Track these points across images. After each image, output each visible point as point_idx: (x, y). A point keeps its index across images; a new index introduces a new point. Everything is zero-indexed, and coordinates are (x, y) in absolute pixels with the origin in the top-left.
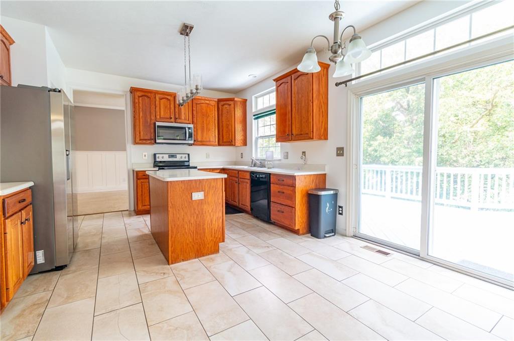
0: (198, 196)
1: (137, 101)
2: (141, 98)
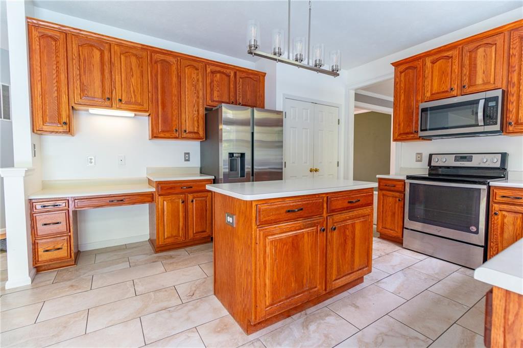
1: (397, 80)
2: (403, 74)
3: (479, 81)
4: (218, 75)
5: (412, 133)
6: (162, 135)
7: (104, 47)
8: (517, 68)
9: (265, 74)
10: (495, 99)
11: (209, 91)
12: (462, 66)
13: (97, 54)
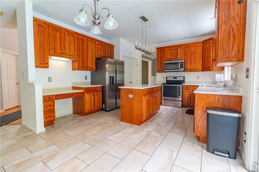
0: (131, 96)
1: (158, 53)
2: (159, 52)
3: (179, 57)
4: (100, 45)
5: (162, 70)
6: (81, 69)
7: (61, 31)
8: (186, 55)
9: (114, 46)
10: (183, 62)
11: (97, 52)
12: (175, 52)
13: (58, 34)
